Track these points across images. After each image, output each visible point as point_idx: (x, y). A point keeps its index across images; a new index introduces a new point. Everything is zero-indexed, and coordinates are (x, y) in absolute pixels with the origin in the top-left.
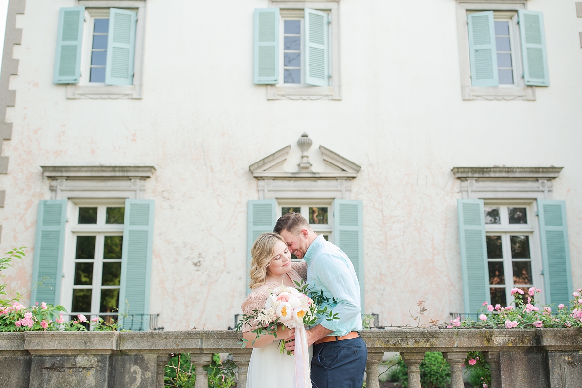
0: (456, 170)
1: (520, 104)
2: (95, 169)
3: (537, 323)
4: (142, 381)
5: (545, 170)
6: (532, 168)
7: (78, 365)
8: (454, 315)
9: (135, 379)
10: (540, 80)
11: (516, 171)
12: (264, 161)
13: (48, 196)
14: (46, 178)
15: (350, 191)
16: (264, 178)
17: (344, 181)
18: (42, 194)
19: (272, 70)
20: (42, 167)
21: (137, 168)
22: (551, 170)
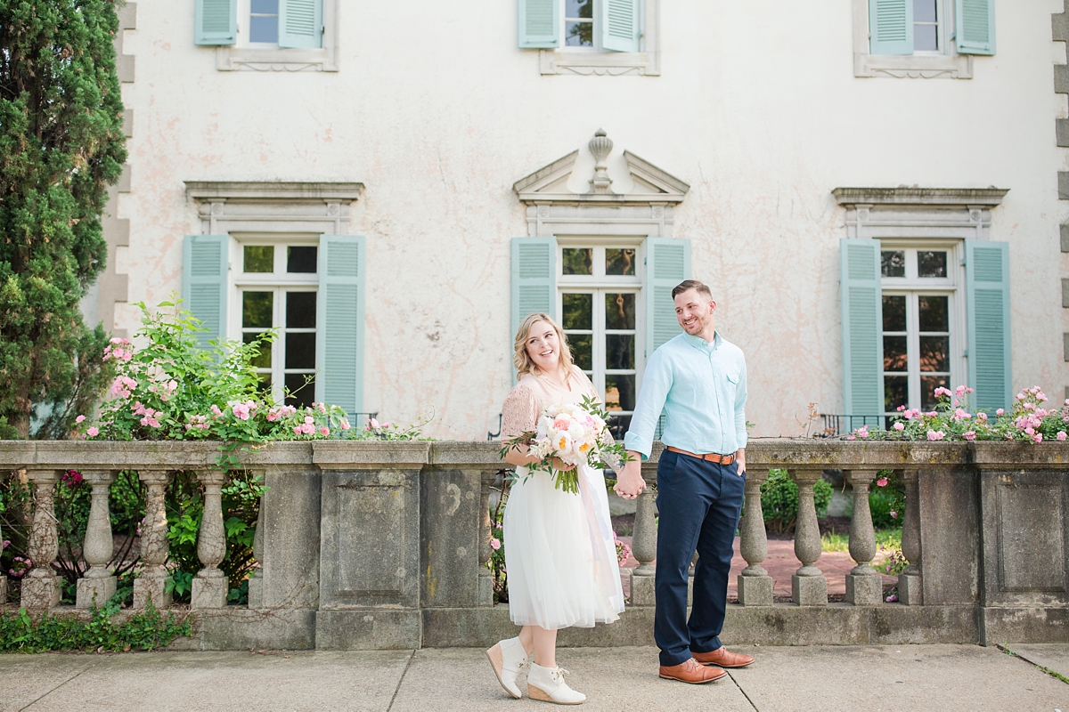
0: (840, 192)
1: (947, 84)
2: (271, 186)
3: (970, 434)
4: (462, 503)
5: (980, 193)
6: (960, 190)
7: (381, 483)
8: (827, 417)
9: (453, 500)
10: (982, 45)
11: (934, 195)
12: (536, 176)
13: (197, 228)
14: (193, 199)
15: (672, 224)
16: (536, 202)
17: (662, 209)
18: (187, 226)
19: (548, 25)
20: (185, 182)
21: (336, 185)
22: (990, 193)
